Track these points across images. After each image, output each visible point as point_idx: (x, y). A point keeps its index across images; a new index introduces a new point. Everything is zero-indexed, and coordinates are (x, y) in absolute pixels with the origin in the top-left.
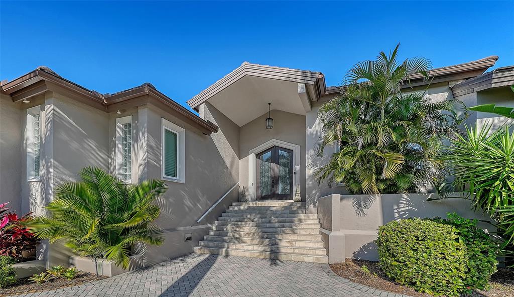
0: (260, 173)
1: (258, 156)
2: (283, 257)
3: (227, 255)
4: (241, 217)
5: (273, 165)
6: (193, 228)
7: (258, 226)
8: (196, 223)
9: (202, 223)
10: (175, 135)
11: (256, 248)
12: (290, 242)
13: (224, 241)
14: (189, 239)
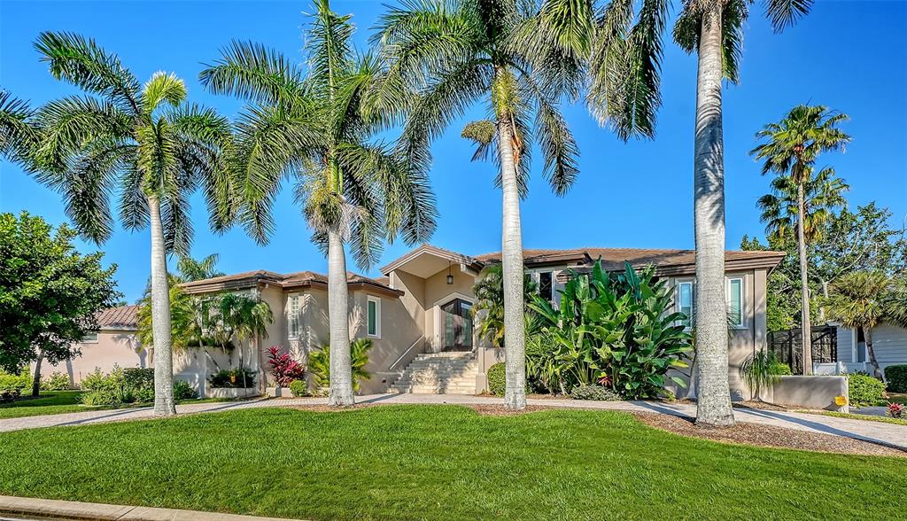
0: (445, 325)
1: (443, 307)
2: (447, 391)
3: (411, 392)
4: (424, 365)
5: (456, 316)
6: (388, 373)
7: (437, 372)
8: (389, 370)
9: (394, 370)
10: (374, 303)
11: (432, 388)
12: (456, 383)
13: (410, 384)
14: (384, 381)
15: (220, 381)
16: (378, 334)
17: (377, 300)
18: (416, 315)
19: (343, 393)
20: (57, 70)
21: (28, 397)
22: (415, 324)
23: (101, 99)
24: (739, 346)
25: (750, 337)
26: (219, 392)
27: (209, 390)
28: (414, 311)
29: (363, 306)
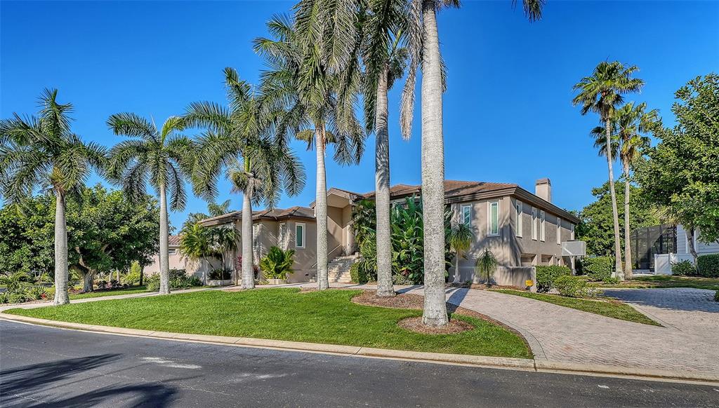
7: (340, 268)
8: (311, 267)
10: (301, 227)
11: (332, 279)
12: (346, 275)
14: (307, 275)
15: (213, 276)
16: (303, 246)
17: (303, 225)
18: (334, 233)
19: (247, 282)
20: (117, 132)
21: (138, 286)
22: (334, 238)
23: (138, 139)
24: (495, 248)
25: (501, 241)
26: (213, 283)
27: (209, 281)
28: (333, 229)
29: (293, 229)
